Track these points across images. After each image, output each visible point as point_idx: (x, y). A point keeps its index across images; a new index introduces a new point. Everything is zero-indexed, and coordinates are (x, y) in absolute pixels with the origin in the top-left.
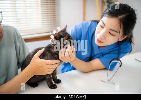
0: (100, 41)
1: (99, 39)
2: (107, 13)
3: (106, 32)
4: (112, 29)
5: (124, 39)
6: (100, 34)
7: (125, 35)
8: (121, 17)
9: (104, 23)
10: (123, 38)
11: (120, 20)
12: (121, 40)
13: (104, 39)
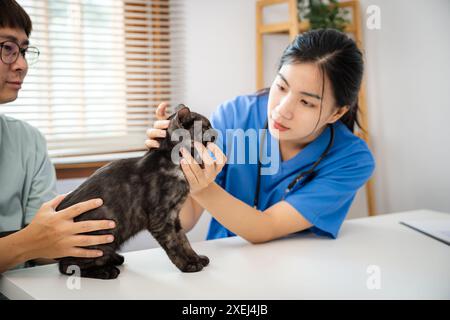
0: (282, 126)
1: (280, 122)
2: (290, 54)
3: (292, 102)
4: (306, 91)
5: (341, 116)
6: (278, 108)
7: (342, 106)
8: (323, 60)
9: (287, 79)
10: (338, 113)
11: (322, 67)
12: (334, 119)
13: (291, 119)
